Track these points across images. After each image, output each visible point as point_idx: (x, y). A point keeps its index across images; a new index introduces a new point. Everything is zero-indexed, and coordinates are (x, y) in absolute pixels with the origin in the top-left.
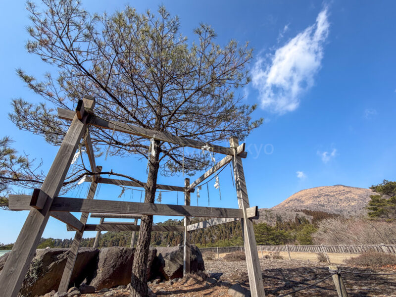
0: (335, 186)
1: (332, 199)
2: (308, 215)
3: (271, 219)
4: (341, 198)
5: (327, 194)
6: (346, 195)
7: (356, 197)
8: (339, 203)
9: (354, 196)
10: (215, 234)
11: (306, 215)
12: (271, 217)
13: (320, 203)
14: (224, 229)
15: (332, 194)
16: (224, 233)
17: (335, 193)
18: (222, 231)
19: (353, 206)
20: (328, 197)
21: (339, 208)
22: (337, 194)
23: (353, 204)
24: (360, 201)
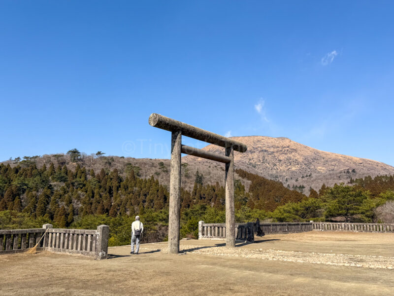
0: (278, 138)
1: (269, 158)
2: (243, 177)
3: (187, 180)
4: (282, 157)
5: (264, 148)
6: (289, 155)
7: (301, 160)
8: (275, 165)
9: (299, 157)
10: (78, 198)
11: (240, 178)
12: (187, 176)
13: (252, 161)
14: (96, 191)
15: (272, 150)
16: (97, 196)
17: (276, 150)
18: (93, 193)
19: (293, 172)
20: (266, 153)
21: (274, 172)
22: (277, 152)
23: (293, 169)
24: (304, 166)
